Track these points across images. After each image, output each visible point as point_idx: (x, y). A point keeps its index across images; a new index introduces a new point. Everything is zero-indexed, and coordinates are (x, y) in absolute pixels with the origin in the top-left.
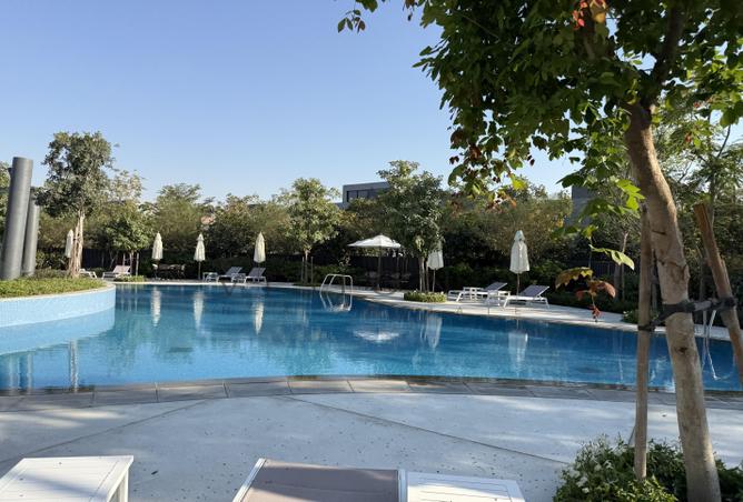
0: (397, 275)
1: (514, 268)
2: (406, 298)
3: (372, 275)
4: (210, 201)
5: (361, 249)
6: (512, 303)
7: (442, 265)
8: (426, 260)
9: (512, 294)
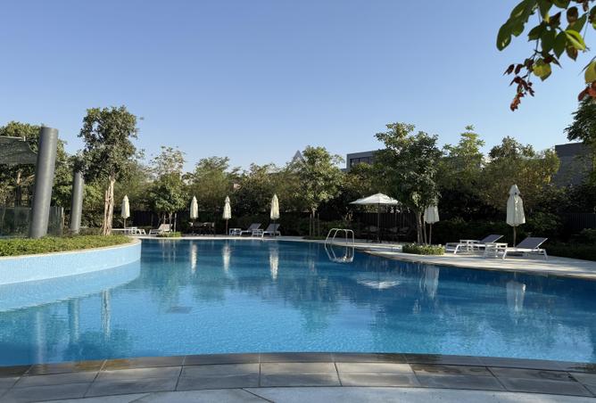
0: (395, 230)
1: (510, 221)
2: (405, 250)
3: (373, 229)
4: (237, 170)
5: (362, 206)
6: (510, 255)
7: (437, 219)
8: (423, 214)
9: (509, 246)
